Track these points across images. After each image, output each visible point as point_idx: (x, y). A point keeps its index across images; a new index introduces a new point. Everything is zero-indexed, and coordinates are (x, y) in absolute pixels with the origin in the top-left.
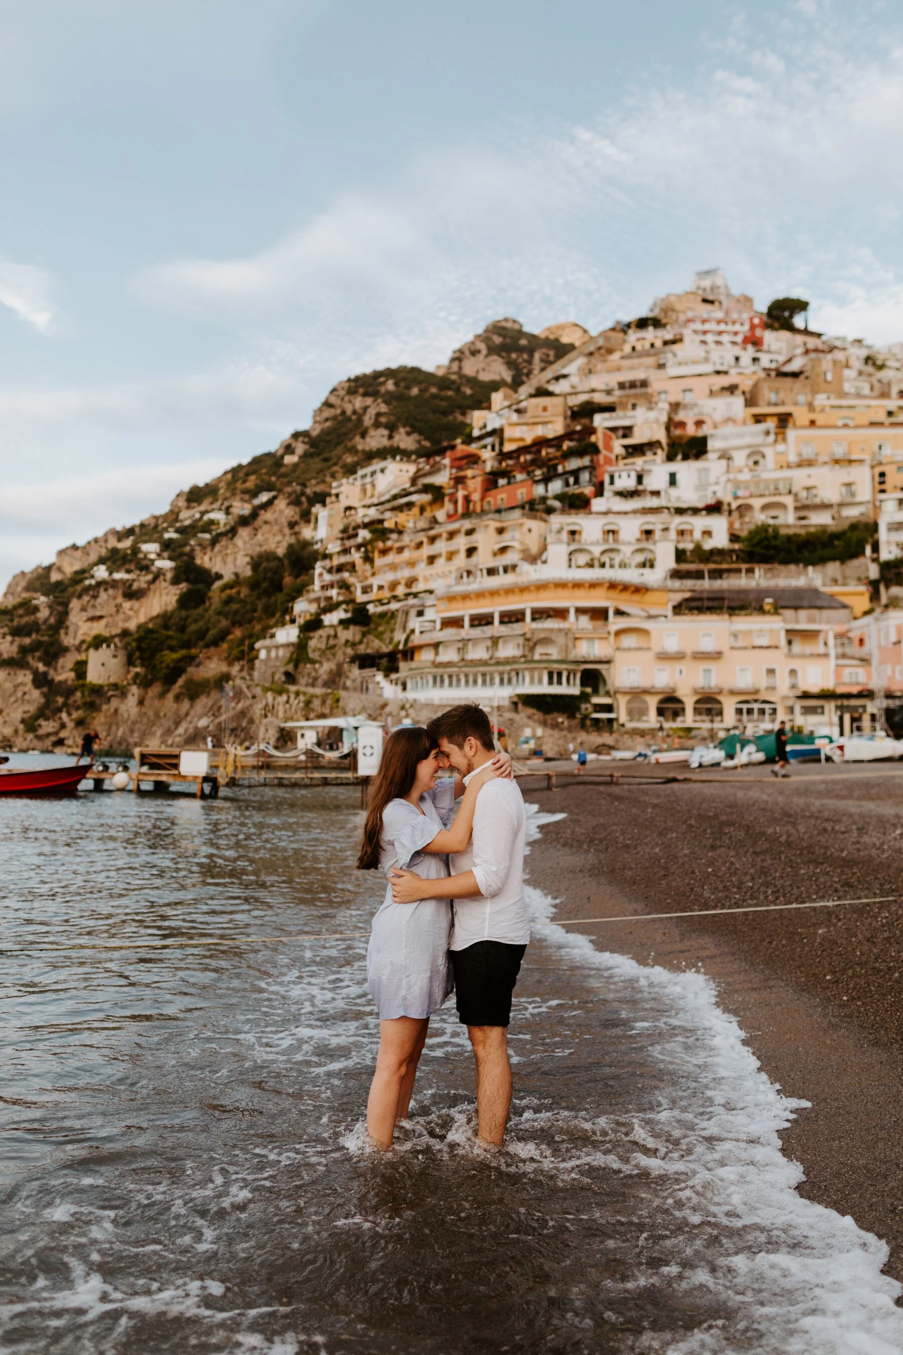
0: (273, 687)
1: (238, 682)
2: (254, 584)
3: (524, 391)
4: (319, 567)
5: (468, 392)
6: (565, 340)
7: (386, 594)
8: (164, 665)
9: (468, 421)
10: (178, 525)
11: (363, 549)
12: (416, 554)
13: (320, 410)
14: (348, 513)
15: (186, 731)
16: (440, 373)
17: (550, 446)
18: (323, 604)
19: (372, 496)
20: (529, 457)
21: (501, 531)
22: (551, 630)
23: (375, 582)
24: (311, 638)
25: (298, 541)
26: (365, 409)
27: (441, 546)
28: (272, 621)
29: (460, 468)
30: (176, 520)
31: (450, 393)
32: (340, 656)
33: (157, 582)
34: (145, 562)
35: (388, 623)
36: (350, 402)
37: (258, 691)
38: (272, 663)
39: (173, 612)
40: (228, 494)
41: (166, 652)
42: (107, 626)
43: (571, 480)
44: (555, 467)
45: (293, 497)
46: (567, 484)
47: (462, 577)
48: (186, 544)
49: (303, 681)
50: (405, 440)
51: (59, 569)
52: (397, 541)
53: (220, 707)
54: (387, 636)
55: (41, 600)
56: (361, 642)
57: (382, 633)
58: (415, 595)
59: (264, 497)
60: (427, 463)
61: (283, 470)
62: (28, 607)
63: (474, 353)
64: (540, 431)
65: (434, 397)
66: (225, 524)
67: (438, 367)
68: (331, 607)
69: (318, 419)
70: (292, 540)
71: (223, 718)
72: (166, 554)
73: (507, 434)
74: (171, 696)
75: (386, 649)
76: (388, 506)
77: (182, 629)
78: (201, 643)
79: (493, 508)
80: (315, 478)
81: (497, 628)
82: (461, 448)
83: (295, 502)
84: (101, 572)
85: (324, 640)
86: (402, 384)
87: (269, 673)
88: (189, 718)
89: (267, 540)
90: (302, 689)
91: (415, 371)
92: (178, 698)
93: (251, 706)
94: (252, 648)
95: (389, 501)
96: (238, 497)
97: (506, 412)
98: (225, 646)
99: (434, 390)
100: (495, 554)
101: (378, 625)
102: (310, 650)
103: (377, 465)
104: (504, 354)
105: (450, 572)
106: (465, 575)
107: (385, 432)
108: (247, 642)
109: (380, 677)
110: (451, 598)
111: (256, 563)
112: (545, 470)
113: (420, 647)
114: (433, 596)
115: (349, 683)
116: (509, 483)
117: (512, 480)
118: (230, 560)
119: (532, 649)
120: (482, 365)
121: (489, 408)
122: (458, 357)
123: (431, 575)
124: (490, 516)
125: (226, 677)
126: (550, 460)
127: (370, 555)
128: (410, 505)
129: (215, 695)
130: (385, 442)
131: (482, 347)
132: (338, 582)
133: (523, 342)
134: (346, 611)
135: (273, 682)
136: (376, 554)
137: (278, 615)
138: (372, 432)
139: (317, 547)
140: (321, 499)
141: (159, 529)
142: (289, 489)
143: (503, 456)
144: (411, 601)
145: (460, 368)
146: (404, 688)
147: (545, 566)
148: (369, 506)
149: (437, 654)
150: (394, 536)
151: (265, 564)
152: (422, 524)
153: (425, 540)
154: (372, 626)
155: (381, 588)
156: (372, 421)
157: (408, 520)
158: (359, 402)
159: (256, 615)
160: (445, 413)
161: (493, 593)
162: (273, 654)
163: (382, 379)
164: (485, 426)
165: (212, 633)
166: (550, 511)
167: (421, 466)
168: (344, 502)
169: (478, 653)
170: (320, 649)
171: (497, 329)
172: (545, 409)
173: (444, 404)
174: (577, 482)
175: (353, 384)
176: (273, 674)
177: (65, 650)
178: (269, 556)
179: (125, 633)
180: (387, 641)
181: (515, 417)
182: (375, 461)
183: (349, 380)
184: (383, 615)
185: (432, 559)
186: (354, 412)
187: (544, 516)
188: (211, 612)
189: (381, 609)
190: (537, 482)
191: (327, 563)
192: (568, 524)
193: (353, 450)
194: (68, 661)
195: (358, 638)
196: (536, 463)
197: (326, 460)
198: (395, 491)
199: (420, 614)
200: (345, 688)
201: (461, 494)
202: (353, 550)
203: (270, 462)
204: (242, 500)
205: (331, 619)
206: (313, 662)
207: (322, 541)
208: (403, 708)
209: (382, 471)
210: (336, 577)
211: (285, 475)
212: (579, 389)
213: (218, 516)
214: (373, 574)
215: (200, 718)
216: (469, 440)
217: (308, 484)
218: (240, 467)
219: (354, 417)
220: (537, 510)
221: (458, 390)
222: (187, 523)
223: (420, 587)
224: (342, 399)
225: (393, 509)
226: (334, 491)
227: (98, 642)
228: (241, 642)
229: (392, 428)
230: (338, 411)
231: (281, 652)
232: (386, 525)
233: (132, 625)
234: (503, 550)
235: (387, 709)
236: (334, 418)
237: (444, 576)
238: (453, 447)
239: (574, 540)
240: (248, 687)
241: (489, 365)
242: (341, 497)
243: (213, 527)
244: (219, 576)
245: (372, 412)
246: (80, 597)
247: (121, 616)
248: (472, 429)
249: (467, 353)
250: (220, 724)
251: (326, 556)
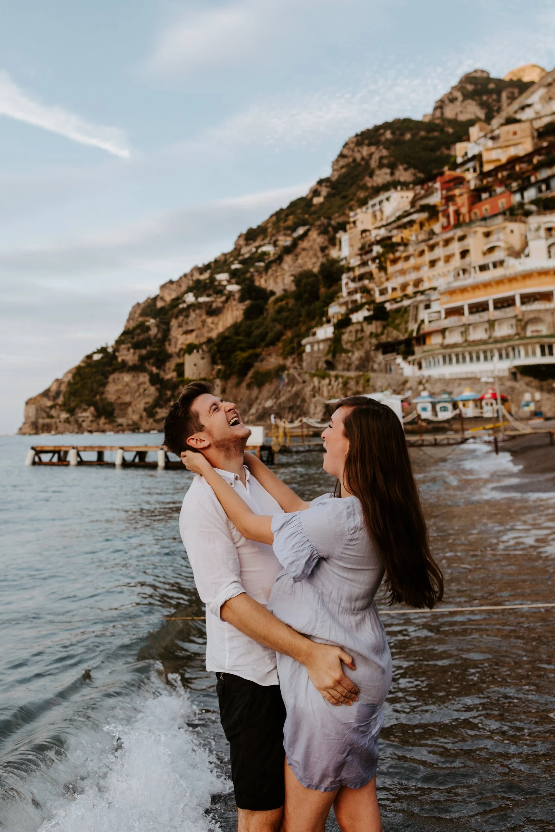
0: (318, 373)
1: (292, 371)
2: (298, 296)
3: (495, 122)
4: (345, 278)
5: (450, 130)
6: (526, 79)
7: (399, 294)
8: (237, 362)
9: (452, 153)
10: (241, 258)
11: (377, 261)
12: (419, 261)
13: (337, 161)
14: (364, 235)
15: (257, 410)
16: (427, 120)
17: (523, 162)
18: (350, 306)
19: (382, 220)
20: (505, 173)
21: (487, 235)
22: (539, 311)
23: (389, 285)
24: (343, 333)
25: (328, 260)
26: (371, 155)
27: (440, 252)
28: (313, 323)
29: (449, 189)
30: (239, 254)
31: (436, 134)
32: (367, 346)
33: (229, 302)
34: (219, 288)
35: (402, 316)
36: (359, 151)
37: (307, 377)
38: (316, 355)
39: (241, 322)
40: (274, 232)
41: (238, 353)
42: (197, 337)
43: (544, 187)
44: (528, 178)
45: (322, 228)
46: (540, 191)
47: (459, 275)
48: (247, 271)
49: (340, 367)
50: (403, 175)
51: (162, 299)
52: (404, 251)
53: (279, 392)
54: (402, 327)
55: (152, 322)
56: (382, 333)
57: (398, 325)
58: (422, 293)
59: (301, 231)
60: (422, 188)
61: (313, 209)
62: (143, 328)
63: (452, 100)
64: (513, 152)
65: (423, 138)
66: (274, 254)
67: (425, 116)
68: (357, 308)
69: (336, 167)
70: (324, 260)
71: (282, 399)
72: (233, 281)
73: (485, 157)
74: (244, 385)
75: (402, 337)
76: (394, 225)
77: (248, 334)
78: (263, 344)
79: (479, 216)
80: (338, 212)
81: (492, 313)
82: (448, 173)
83: (323, 231)
84: (190, 298)
85: (353, 334)
86: (398, 133)
87: (314, 363)
88: (258, 401)
89: (306, 262)
90: (340, 373)
91: (407, 121)
92: (249, 386)
93: (302, 389)
94: (300, 345)
95: (394, 222)
96: (282, 233)
97: (482, 141)
98: (280, 344)
99: (423, 133)
100: (484, 254)
101: (395, 319)
102: (343, 343)
103: (383, 196)
104: (477, 98)
105: (449, 271)
106: (461, 273)
107: (388, 171)
108: (296, 340)
109: (399, 360)
110: (452, 292)
111: (299, 279)
112: (520, 182)
113: (430, 334)
114: (436, 292)
115: (376, 366)
116: (491, 196)
117: (493, 194)
118: (279, 280)
119: (524, 328)
120: (458, 109)
121: (468, 140)
122: (440, 106)
123: (434, 276)
124: (478, 223)
125: (283, 368)
126: (524, 173)
127: (384, 265)
128: (411, 223)
129: (275, 382)
130: (388, 178)
131: (458, 95)
132: (361, 288)
133: (492, 86)
134: (368, 310)
135: (317, 370)
136: (388, 264)
137: (317, 318)
138: (378, 172)
139: (343, 263)
140: (343, 227)
141: (228, 262)
142: (318, 223)
143: (483, 175)
144: (420, 298)
145: (442, 114)
146: (420, 367)
147: (528, 260)
148: (379, 228)
149: (444, 337)
150: (401, 248)
151: (304, 281)
152: (422, 236)
153: (426, 249)
154: (390, 320)
155: (394, 289)
156: (377, 164)
157: (411, 234)
158: (365, 151)
159: (301, 319)
160: (433, 150)
161: (486, 285)
162: (316, 348)
163: (382, 131)
164: (466, 154)
165: (270, 335)
166: (528, 214)
167: (417, 192)
168: (360, 227)
169: (478, 334)
170: (351, 342)
171: (469, 79)
172: (515, 133)
173: (432, 143)
174: (548, 188)
175: (359, 138)
176: (317, 363)
177: (169, 357)
178: (308, 274)
179: (210, 341)
180: (403, 331)
181: (490, 143)
182: (381, 193)
183: (357, 135)
184: (398, 310)
185: (433, 263)
186: (363, 159)
187: (523, 218)
188: (268, 320)
189: (396, 306)
190: (515, 192)
191: (351, 274)
192: (545, 223)
193: (364, 187)
194: (172, 364)
195: (380, 330)
196: (512, 177)
197: (344, 197)
198: (398, 213)
199: (428, 307)
200: (374, 370)
201: (452, 209)
202: (370, 263)
203: (303, 204)
204: (285, 235)
205: (358, 317)
206: (347, 351)
207: (346, 258)
208: (420, 383)
209: (388, 199)
210: (358, 285)
211: (314, 213)
212: (543, 113)
213: (269, 249)
214: (387, 280)
215: (267, 400)
216: (454, 166)
217: (332, 217)
218: (282, 210)
219: (363, 163)
220: (517, 215)
221: (442, 131)
222: (247, 256)
223: (425, 285)
224: (353, 150)
225: (398, 227)
226: (352, 220)
227: (190, 349)
228: (291, 341)
229: (393, 167)
230: (351, 160)
231: (322, 346)
232: (394, 240)
233: (214, 335)
234: (491, 250)
235: (408, 385)
236: (347, 165)
237: (444, 275)
238: (442, 174)
239: (551, 235)
240: (299, 375)
241: (465, 108)
242: (358, 223)
243: (266, 257)
244: (273, 293)
245: (376, 157)
246: (177, 317)
247: (205, 329)
248: (455, 157)
249: (447, 101)
250: (280, 404)
251: (350, 269)
